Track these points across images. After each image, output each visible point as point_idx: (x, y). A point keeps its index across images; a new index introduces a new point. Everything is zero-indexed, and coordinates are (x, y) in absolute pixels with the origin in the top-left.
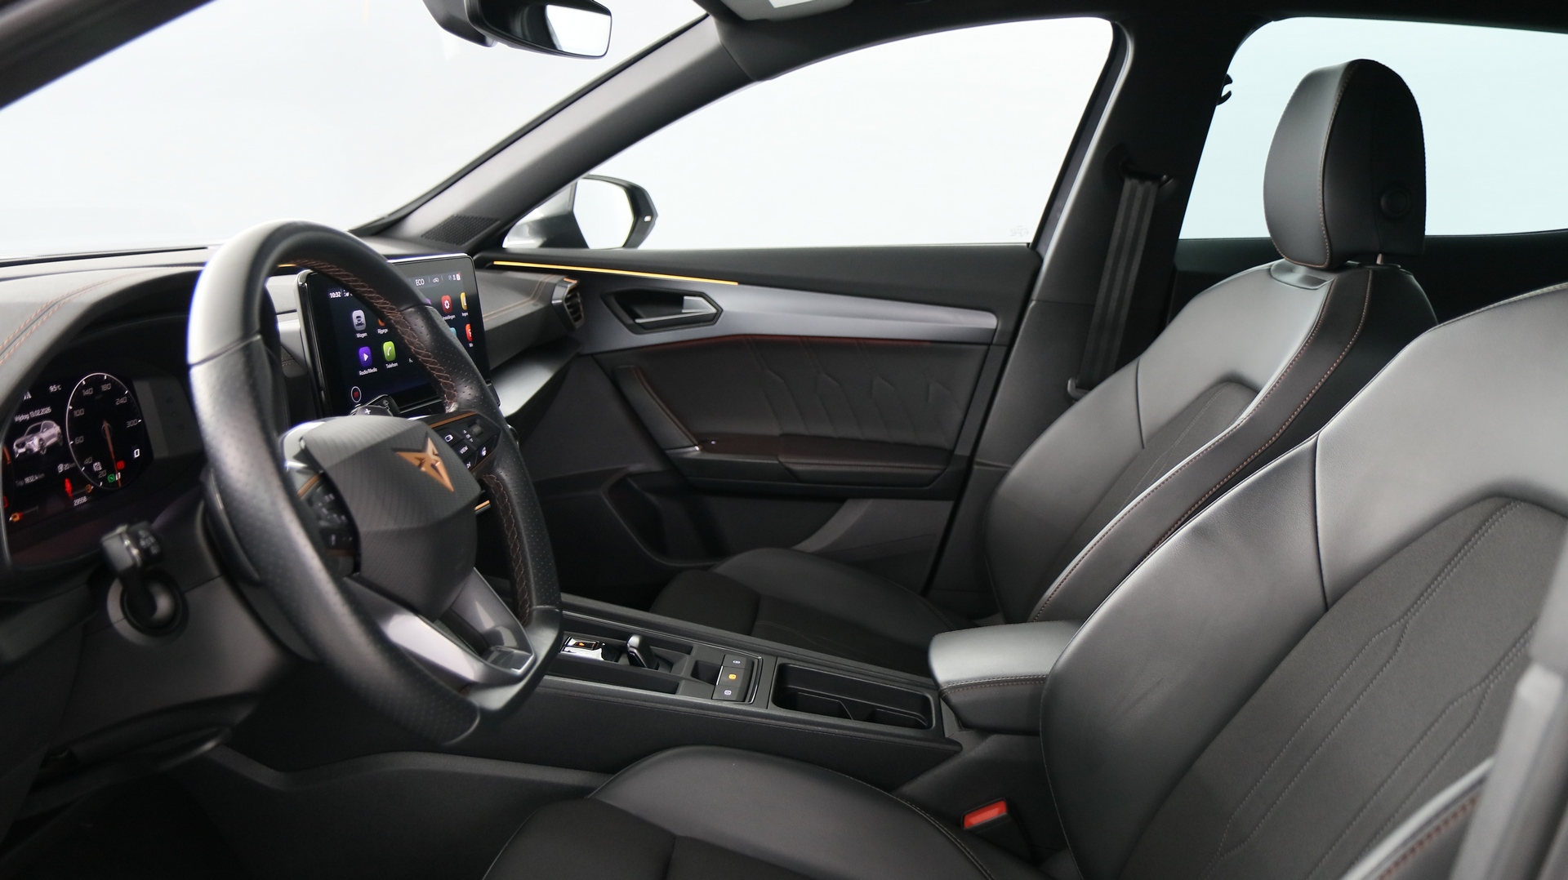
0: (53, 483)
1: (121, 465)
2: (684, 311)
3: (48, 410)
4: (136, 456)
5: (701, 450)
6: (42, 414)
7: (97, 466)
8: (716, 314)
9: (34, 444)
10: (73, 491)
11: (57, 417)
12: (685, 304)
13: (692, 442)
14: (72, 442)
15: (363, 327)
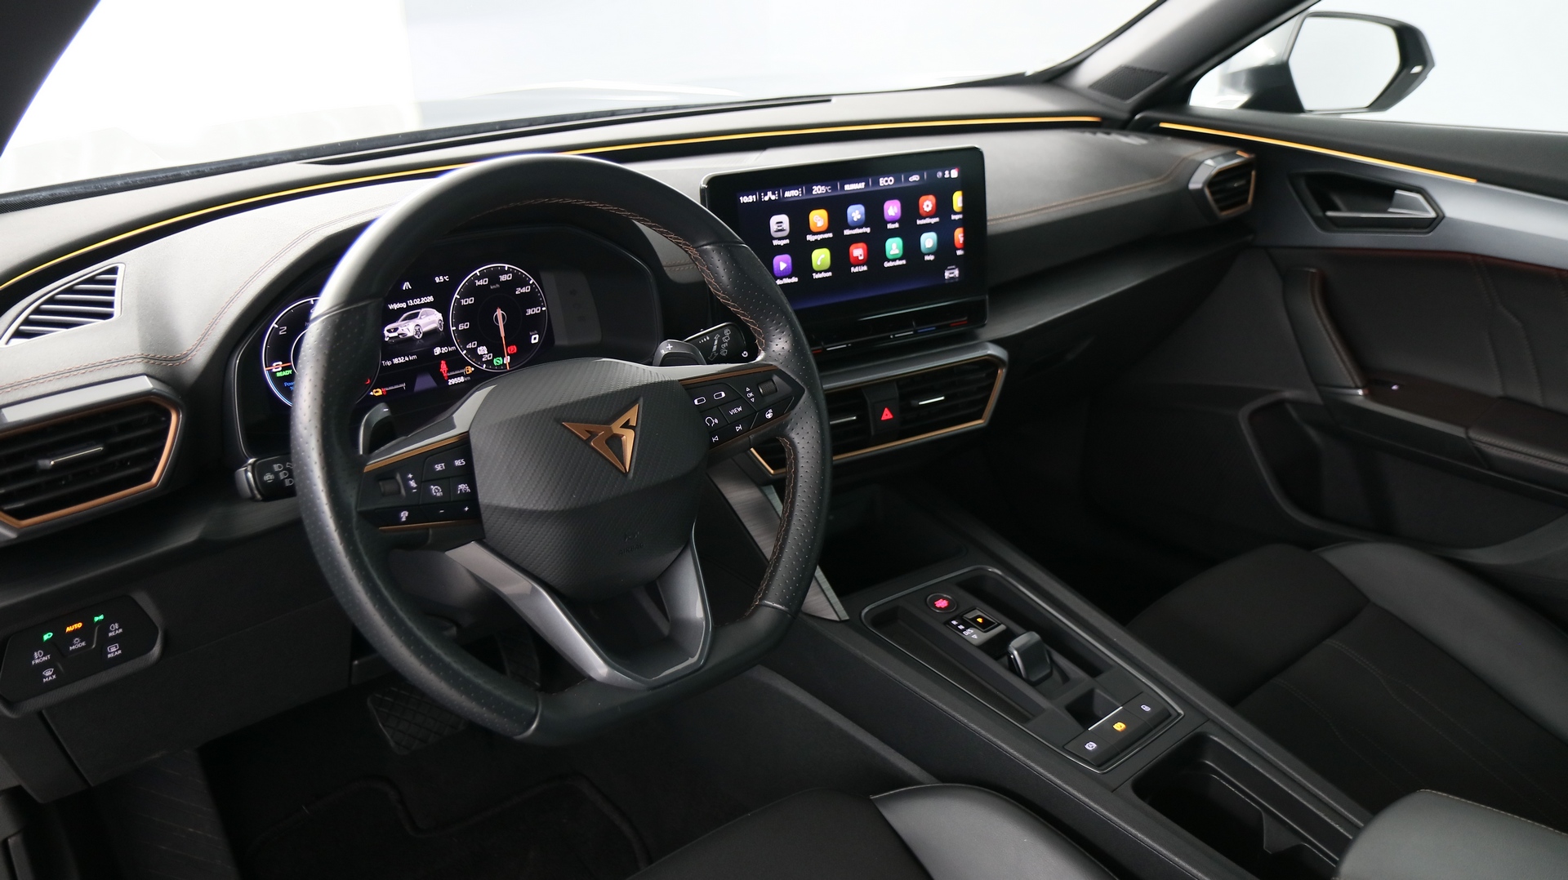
0: (427, 363)
1: (513, 349)
2: (1391, 210)
3: (431, 299)
4: (533, 341)
5: (1365, 395)
6: (422, 302)
7: (482, 350)
8: (1434, 219)
9: (407, 328)
10: (448, 372)
11: (441, 305)
12: (1395, 200)
13: (1354, 382)
14: (454, 328)
15: (785, 234)
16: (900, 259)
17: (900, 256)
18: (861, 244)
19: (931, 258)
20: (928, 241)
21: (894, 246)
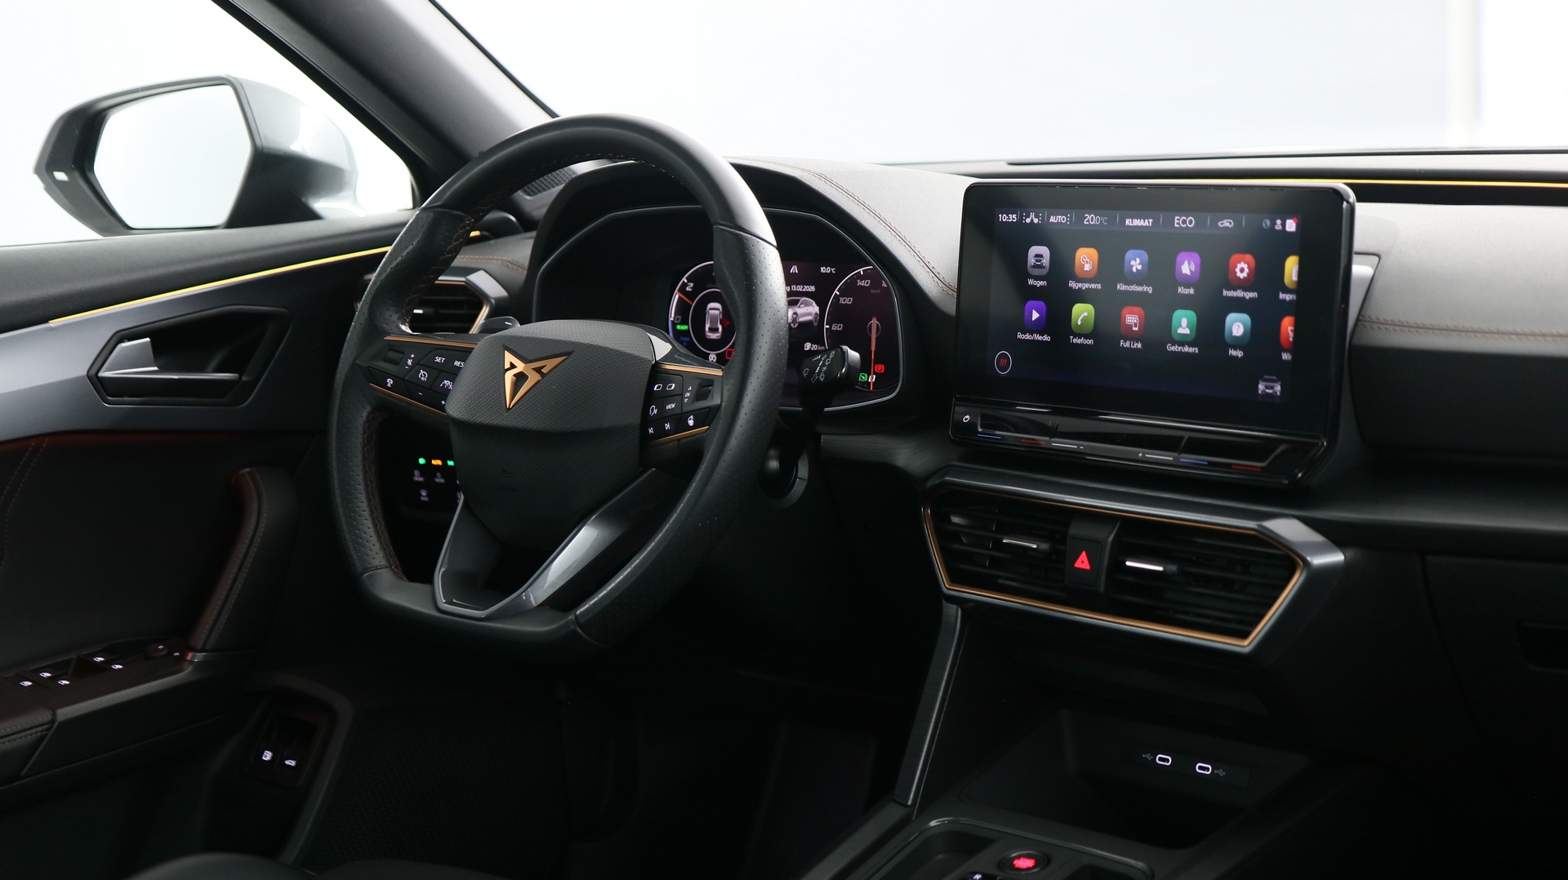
1: (881, 368)
3: (812, 289)
6: (805, 290)
11: (821, 301)
14: (828, 327)
15: (1044, 272)
16: (1190, 345)
17: (1190, 339)
18: (1138, 309)
19: (1239, 354)
20: (1237, 325)
21: (1184, 322)
